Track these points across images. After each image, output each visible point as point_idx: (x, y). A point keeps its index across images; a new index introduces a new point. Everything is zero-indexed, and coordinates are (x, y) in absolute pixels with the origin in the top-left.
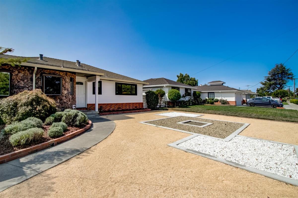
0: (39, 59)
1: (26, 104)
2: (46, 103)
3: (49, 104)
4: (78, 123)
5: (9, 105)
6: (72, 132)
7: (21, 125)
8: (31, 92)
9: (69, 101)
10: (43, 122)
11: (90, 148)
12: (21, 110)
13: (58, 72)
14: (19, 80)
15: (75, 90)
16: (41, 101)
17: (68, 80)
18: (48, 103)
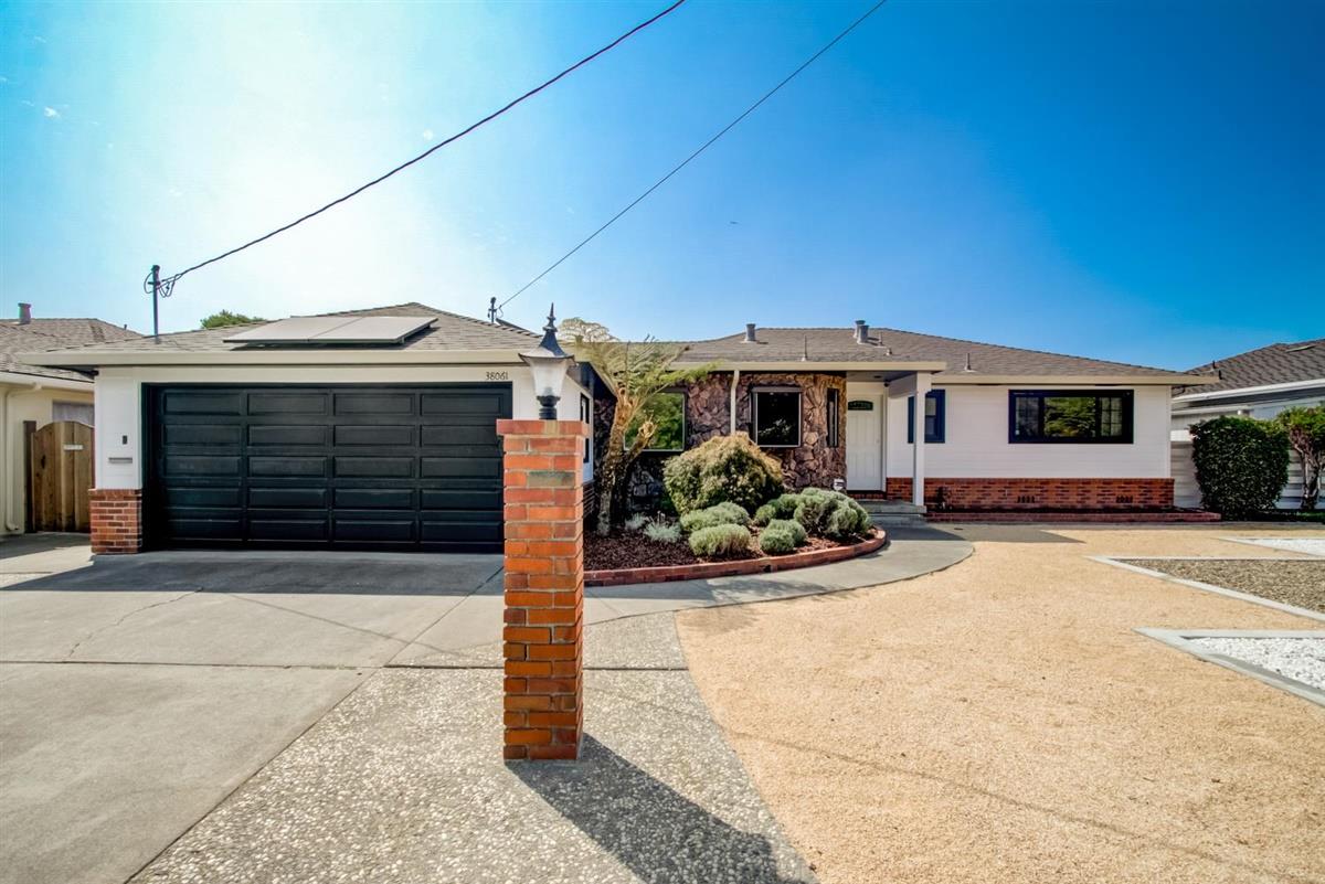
0: (746, 340)
1: (717, 471)
2: (758, 469)
3: (765, 472)
4: (834, 528)
5: (686, 473)
6: (817, 549)
7: (708, 516)
8: (727, 439)
9: (824, 467)
10: (752, 516)
11: (853, 589)
12: (709, 485)
13: (791, 377)
14: (701, 411)
15: (844, 431)
16: (747, 464)
17: (820, 399)
18: (763, 469)
